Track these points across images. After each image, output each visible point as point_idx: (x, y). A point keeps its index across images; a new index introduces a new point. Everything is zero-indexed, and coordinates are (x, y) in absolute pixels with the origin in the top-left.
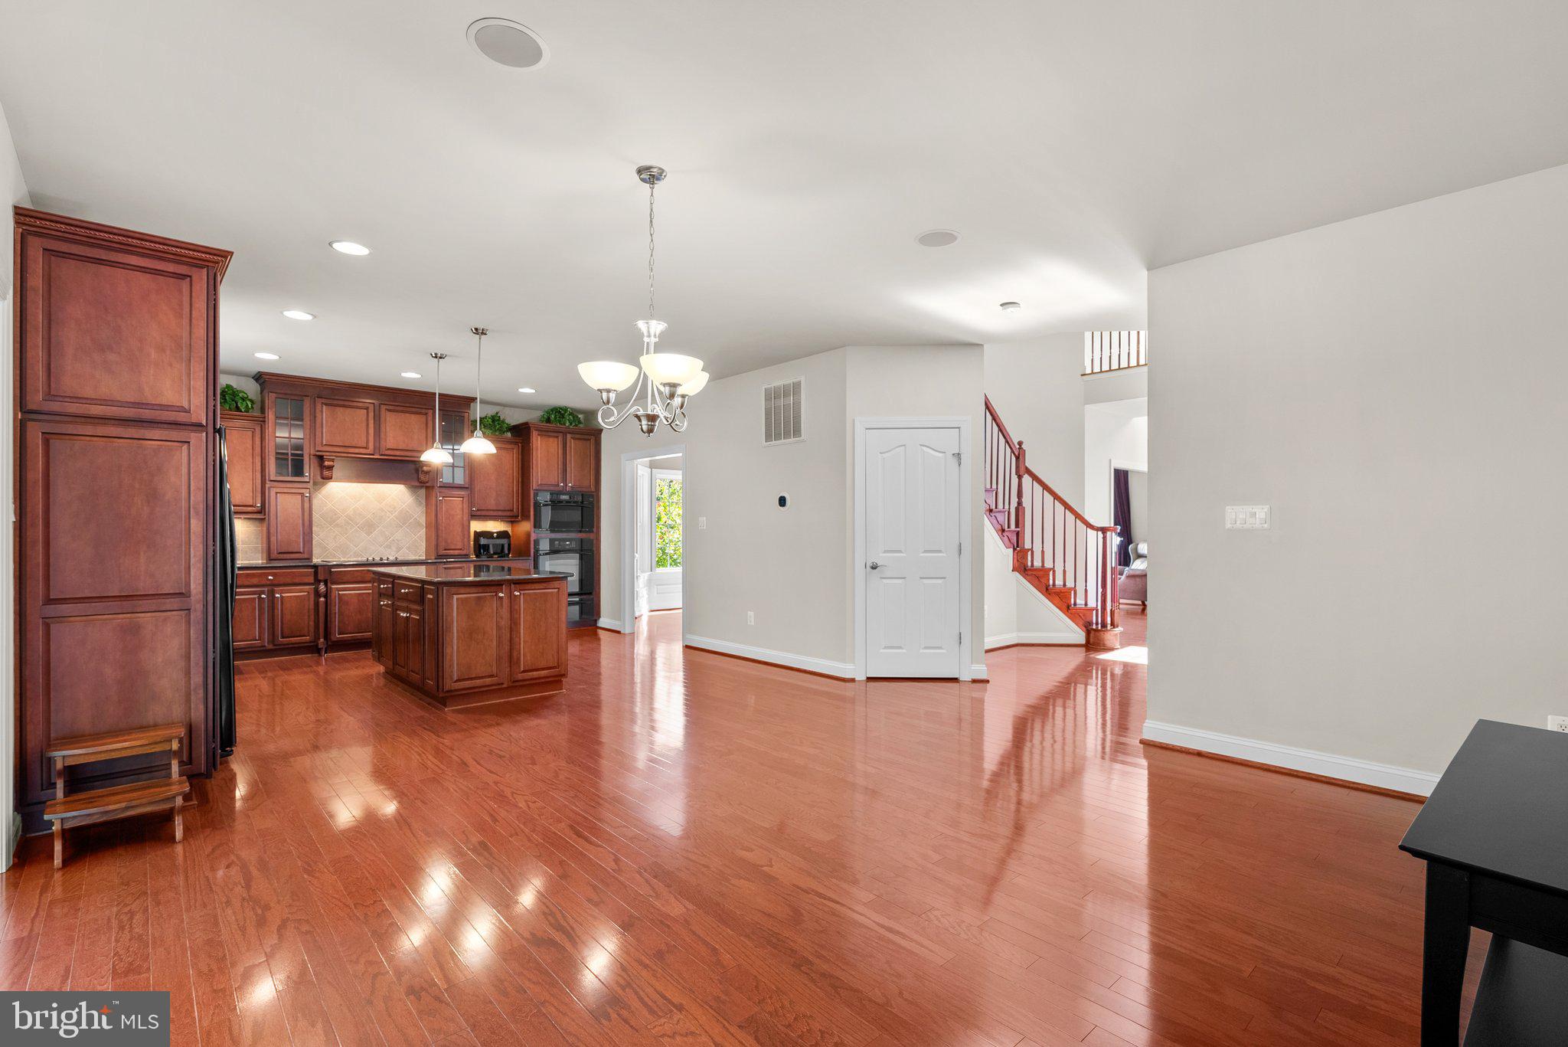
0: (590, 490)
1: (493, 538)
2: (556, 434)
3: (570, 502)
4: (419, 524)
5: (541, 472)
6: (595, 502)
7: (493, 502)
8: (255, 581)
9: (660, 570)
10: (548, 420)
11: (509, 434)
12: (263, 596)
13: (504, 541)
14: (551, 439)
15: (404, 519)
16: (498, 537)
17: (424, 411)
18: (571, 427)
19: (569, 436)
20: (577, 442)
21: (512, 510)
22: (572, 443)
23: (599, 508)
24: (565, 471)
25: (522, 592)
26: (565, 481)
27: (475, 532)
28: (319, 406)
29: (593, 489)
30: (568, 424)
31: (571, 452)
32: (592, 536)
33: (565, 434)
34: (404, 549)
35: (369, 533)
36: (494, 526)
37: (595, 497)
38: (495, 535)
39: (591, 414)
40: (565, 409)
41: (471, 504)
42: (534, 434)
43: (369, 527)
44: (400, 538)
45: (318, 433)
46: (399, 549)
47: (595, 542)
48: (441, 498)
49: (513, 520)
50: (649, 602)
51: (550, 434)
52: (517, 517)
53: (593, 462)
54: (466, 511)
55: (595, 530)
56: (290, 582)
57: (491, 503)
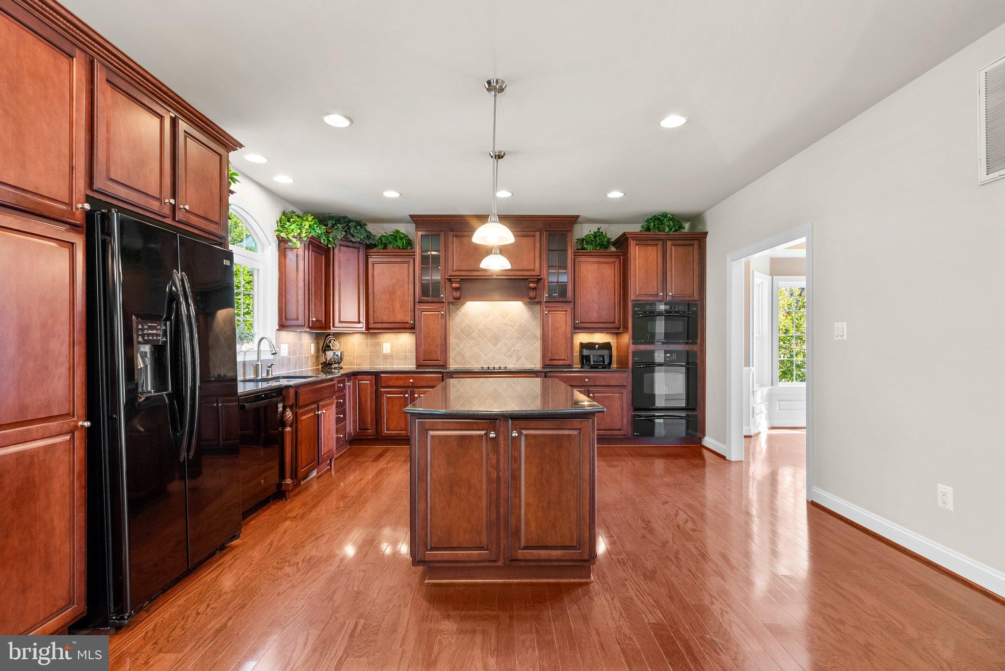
0: (692, 299)
1: (595, 348)
2: (655, 242)
3: (671, 312)
4: (535, 337)
5: (639, 283)
6: (699, 313)
7: (595, 315)
8: (401, 383)
9: (784, 384)
10: (648, 229)
11: (613, 249)
12: (407, 395)
13: (605, 352)
14: (650, 248)
15: (523, 333)
16: (600, 348)
17: (532, 233)
18: (671, 233)
19: (669, 243)
20: (679, 248)
21: (614, 323)
22: (673, 251)
23: (703, 317)
24: (664, 279)
25: (524, 432)
26: (664, 289)
27: (581, 343)
28: (451, 238)
29: (696, 297)
30: (667, 230)
31: (671, 260)
32: (695, 348)
33: (664, 242)
34: (523, 359)
35: (495, 345)
36: (599, 338)
37: (699, 305)
38: (597, 346)
39: (696, 218)
40: (665, 215)
41: (574, 317)
42: (632, 243)
43: (496, 339)
44: (519, 349)
45: (450, 261)
46: (519, 359)
47: (699, 354)
48: (547, 312)
49: (617, 332)
50: (770, 417)
51: (649, 242)
52: (619, 328)
53: (696, 268)
54: (569, 323)
55: (699, 341)
56: (425, 385)
57: (594, 316)
